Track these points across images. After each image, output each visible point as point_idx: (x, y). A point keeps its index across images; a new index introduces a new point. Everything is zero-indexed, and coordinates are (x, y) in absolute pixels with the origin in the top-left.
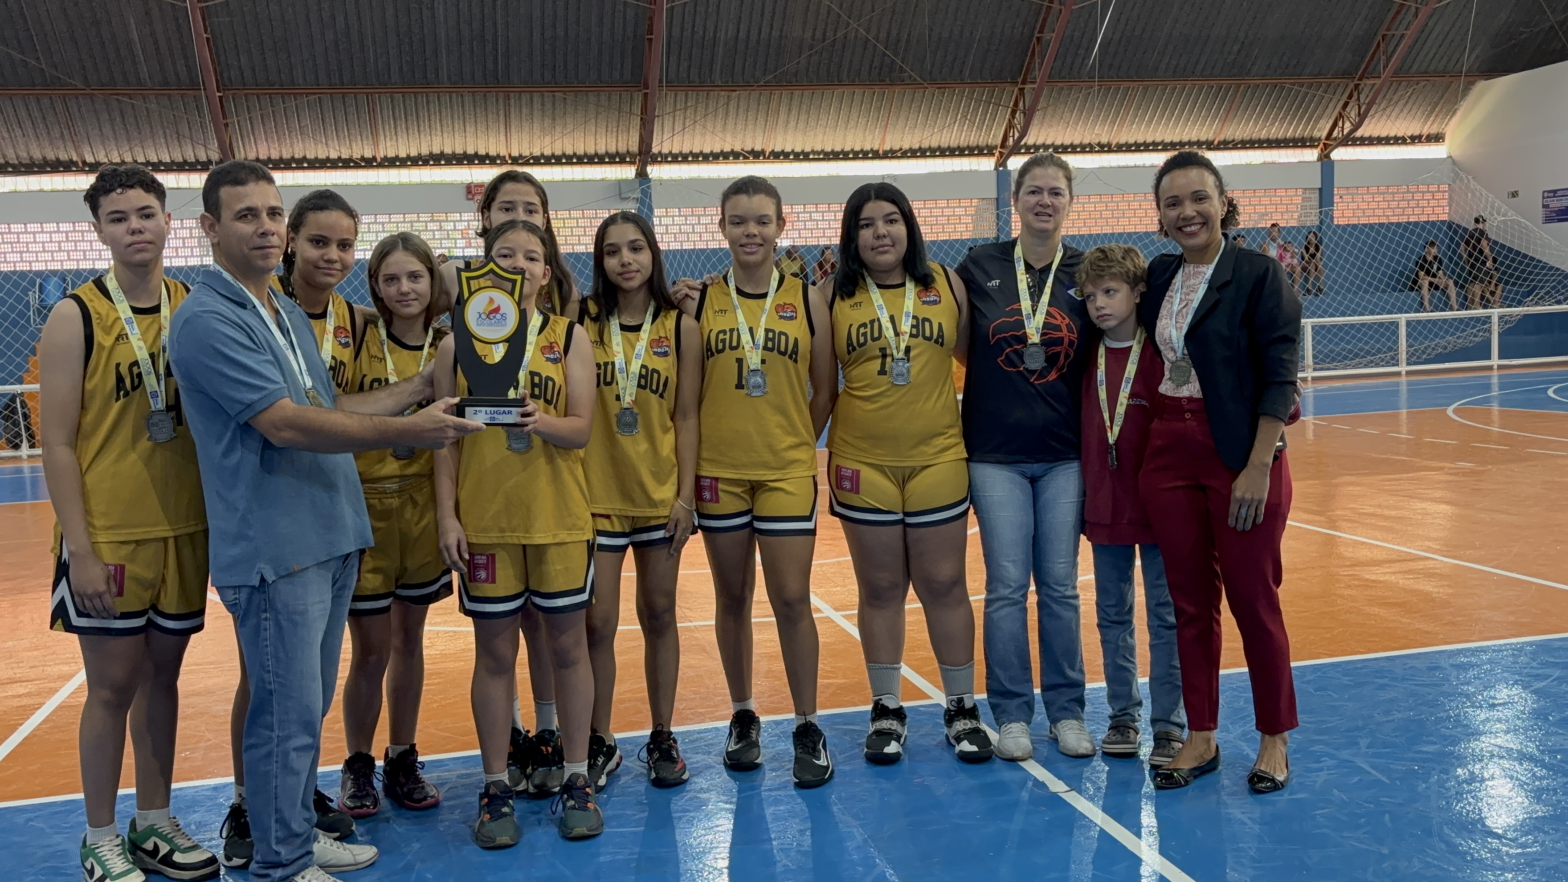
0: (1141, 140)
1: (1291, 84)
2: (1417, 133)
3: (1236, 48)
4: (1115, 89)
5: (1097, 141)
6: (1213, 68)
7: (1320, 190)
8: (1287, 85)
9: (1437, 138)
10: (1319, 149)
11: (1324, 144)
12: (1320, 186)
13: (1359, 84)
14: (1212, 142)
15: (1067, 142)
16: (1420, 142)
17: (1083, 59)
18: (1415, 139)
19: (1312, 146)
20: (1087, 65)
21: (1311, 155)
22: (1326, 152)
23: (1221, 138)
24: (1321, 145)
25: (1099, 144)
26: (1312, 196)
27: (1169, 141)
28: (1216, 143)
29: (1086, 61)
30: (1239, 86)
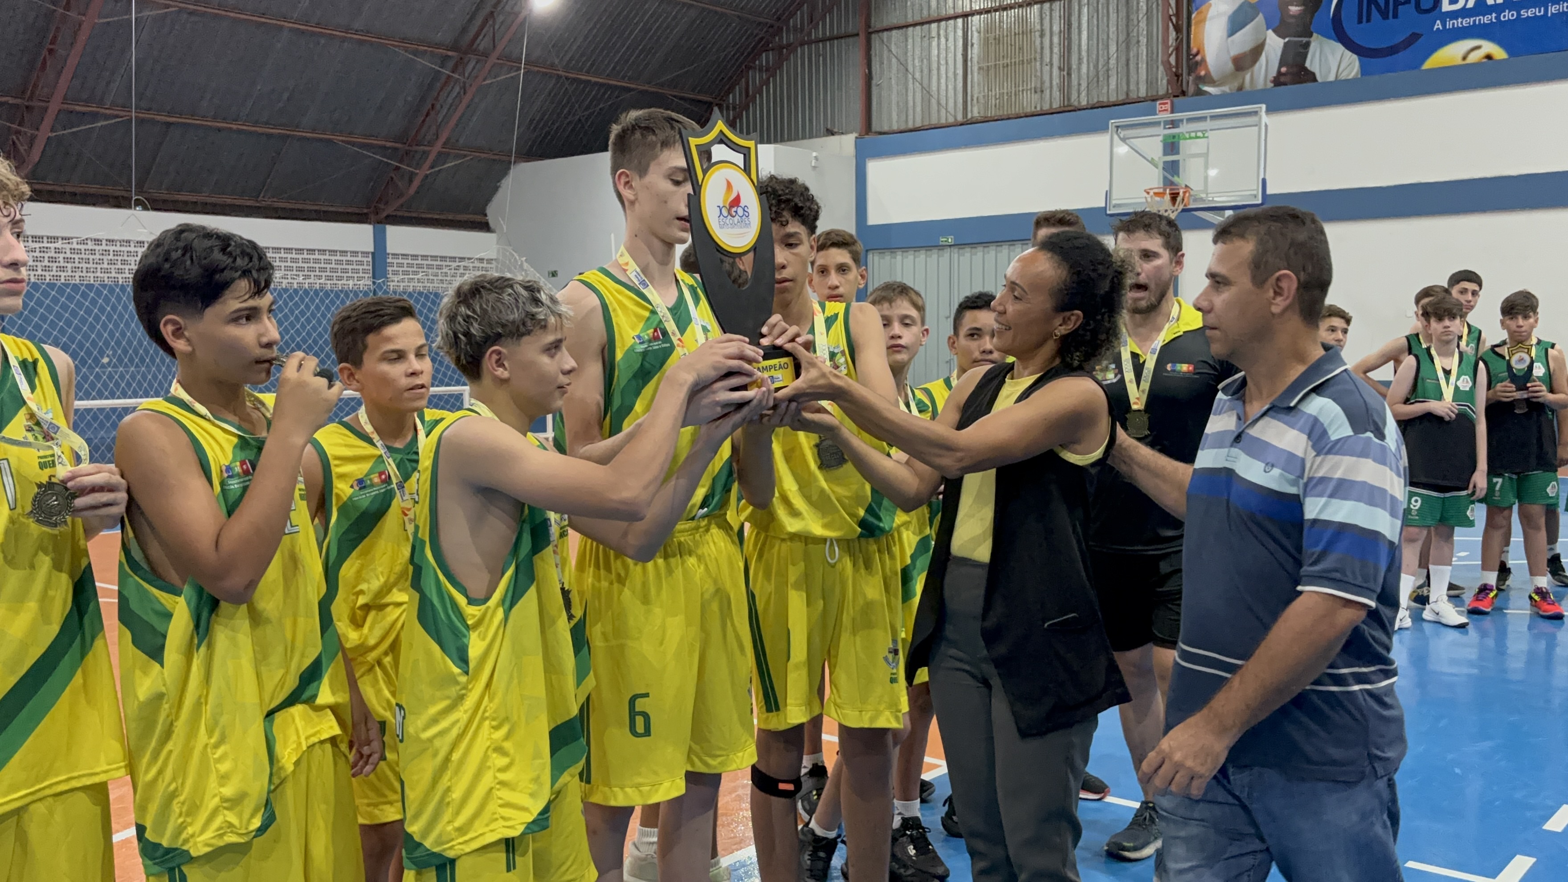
1: (344, 141)
7: (373, 254)
8: (341, 143)
10: (372, 212)
11: (375, 207)
12: (372, 250)
13: (411, 151)
24: (373, 208)
26: (365, 259)
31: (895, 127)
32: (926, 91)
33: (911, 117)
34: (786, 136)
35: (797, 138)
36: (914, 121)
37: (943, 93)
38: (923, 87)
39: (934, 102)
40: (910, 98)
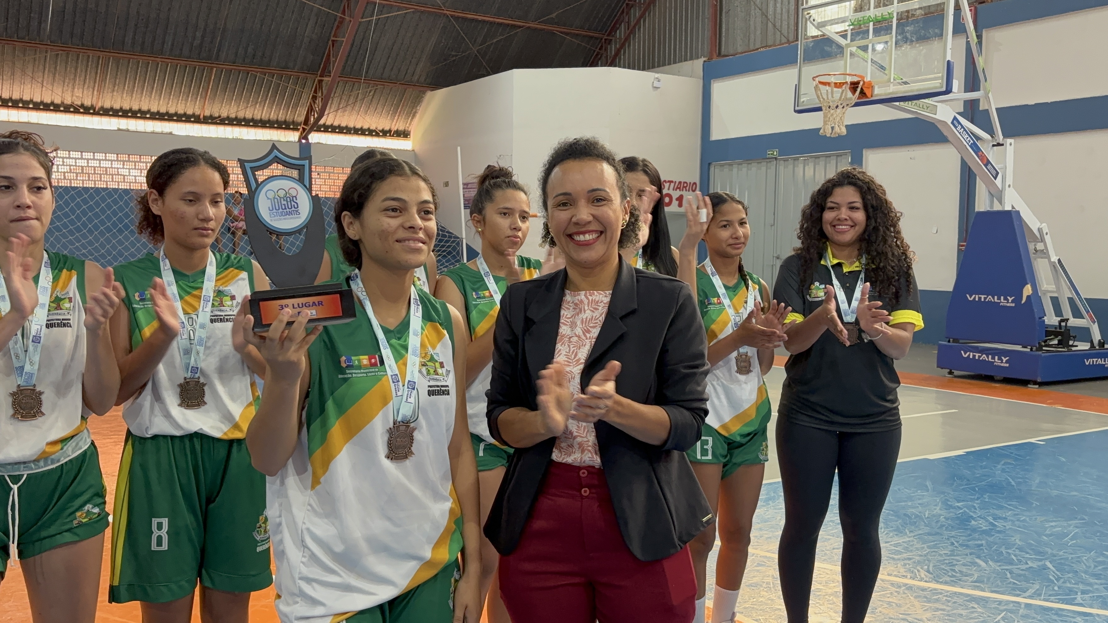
0: (126, 106)
1: (261, 73)
2: (387, 128)
3: (199, 34)
4: (83, 56)
5: (79, 103)
6: (181, 50)
8: (258, 74)
9: (404, 134)
10: (300, 132)
11: (303, 128)
13: (322, 80)
14: (199, 116)
15: (48, 100)
16: (390, 136)
17: (40, 23)
18: (385, 133)
19: (295, 129)
20: (45, 30)
21: (293, 136)
22: (304, 135)
23: (207, 113)
24: (301, 129)
25: (82, 106)
27: (156, 111)
28: (202, 117)
29: (42, 26)
30: (212, 68)
31: (740, 50)
32: (765, 15)
33: (752, 40)
34: (656, 64)
35: (664, 65)
36: (754, 44)
37: (778, 16)
38: (763, 14)
39: (770, 25)
40: (752, 23)
